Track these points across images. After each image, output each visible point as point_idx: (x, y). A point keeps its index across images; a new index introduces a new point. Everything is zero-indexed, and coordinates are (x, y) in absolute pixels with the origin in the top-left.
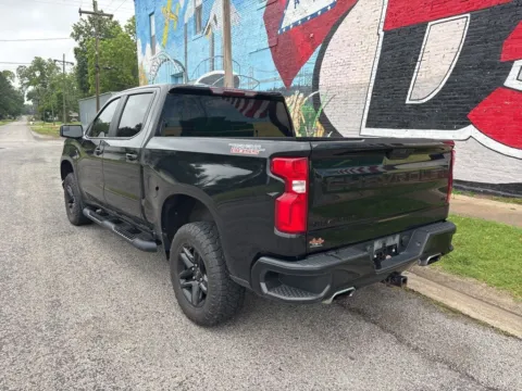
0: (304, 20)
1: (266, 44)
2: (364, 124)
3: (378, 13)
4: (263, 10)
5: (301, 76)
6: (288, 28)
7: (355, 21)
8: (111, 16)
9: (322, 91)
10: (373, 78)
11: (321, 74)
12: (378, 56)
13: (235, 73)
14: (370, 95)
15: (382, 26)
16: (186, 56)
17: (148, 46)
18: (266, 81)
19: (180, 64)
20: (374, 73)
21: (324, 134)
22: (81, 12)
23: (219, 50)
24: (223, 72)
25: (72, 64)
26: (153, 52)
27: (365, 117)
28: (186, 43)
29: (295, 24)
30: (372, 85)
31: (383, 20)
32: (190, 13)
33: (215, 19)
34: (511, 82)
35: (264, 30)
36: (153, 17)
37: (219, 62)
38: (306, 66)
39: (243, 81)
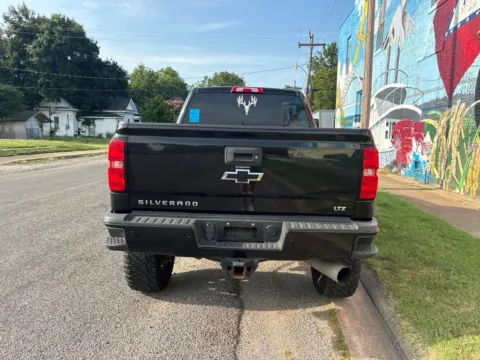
1: (433, 50)
4: (434, 14)
17: (345, 66)
35: (433, 34)
36: (350, 40)
37: (392, 75)
39: (410, 93)
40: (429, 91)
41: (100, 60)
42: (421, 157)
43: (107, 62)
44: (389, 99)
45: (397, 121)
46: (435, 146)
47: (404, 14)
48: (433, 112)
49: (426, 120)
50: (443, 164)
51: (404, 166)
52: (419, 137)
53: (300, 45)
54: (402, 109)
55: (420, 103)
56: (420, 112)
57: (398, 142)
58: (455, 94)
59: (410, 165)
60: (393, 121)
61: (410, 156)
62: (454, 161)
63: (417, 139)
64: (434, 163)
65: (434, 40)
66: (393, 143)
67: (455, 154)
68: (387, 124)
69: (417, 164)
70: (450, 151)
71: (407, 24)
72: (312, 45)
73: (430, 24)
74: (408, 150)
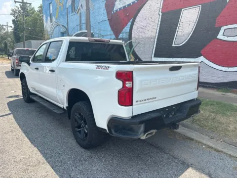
0: (124, 7)
1: (106, 18)
2: (153, 56)
3: (159, 4)
4: (105, 2)
5: (123, 33)
6: (117, 11)
7: (148, 8)
8: (30, 4)
9: (133, 40)
10: (157, 34)
11: (133, 32)
12: (159, 24)
13: (92, 32)
14: (156, 42)
15: (161, 11)
16: (68, 23)
17: (49, 18)
18: (107, 35)
19: (65, 27)
20: (158, 32)
21: (134, 60)
22: (15, 2)
23: (83, 21)
24: (86, 31)
25: (12, 27)
26: (51, 21)
27: (154, 52)
28: (68, 17)
29: (120, 9)
30: (157, 37)
31: (161, 8)
32: (69, 3)
33: (81, 6)
34: (220, 36)
35: (105, 11)
36: (51, 5)
37: (84, 26)
38: (125, 28)
39: (95, 35)
58: (119, 37)
73: (104, 7)
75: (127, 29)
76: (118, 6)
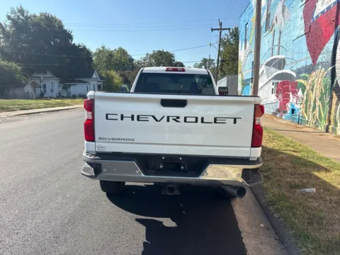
4: (303, 7)
5: (323, 54)
13: (283, 57)
17: (244, 44)
26: (245, 48)
33: (276, 19)
36: (247, 26)
37: (276, 50)
38: (327, 45)
39: (288, 62)
40: (301, 60)
41: (74, 44)
42: (296, 106)
43: (79, 46)
44: (274, 66)
45: (280, 81)
46: (305, 98)
47: (284, 7)
48: (303, 75)
49: (299, 81)
50: (311, 110)
51: (285, 112)
52: (295, 93)
53: (212, 30)
54: (283, 73)
55: (295, 69)
56: (294, 74)
57: (280, 96)
58: (318, 61)
59: (289, 111)
60: (277, 81)
61: (289, 105)
62: (317, 108)
63: (293, 93)
64: (304, 110)
65: (303, 25)
66: (277, 97)
67: (318, 103)
68: (273, 84)
69: (293, 111)
70: (315, 101)
71: (286, 14)
72: (221, 29)
73: (301, 14)
74: (288, 101)
75: (330, 45)
76: (320, 8)
